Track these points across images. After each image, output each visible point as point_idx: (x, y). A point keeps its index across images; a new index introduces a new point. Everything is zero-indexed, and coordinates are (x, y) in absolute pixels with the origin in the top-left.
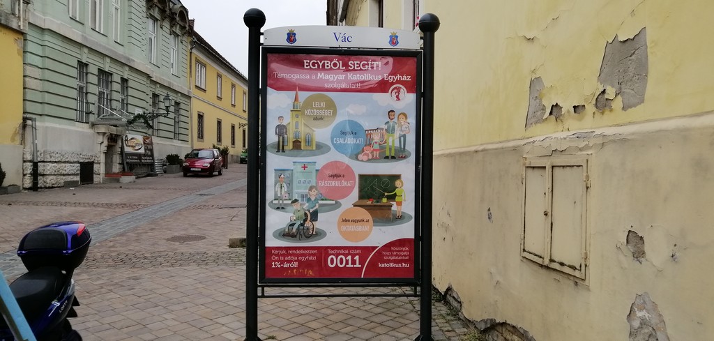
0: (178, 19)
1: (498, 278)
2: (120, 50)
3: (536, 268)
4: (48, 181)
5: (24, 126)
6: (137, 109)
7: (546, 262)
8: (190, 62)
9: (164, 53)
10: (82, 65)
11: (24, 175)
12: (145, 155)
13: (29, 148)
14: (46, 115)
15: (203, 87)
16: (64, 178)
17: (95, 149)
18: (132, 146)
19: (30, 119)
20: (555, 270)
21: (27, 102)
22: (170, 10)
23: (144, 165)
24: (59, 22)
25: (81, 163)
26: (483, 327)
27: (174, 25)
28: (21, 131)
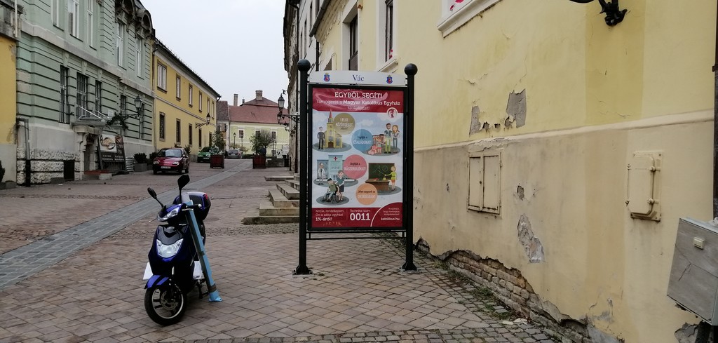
0: (142, 23)
1: (454, 225)
2: (93, 53)
3: (476, 214)
4: (38, 177)
5: (17, 127)
6: (110, 110)
7: (481, 209)
8: (153, 64)
9: (130, 56)
10: (64, 69)
11: (18, 172)
12: (117, 154)
13: (22, 147)
14: (35, 117)
15: (164, 89)
16: (51, 174)
17: (76, 148)
18: (106, 146)
19: (23, 120)
20: (485, 212)
21: (20, 105)
22: (136, 14)
23: (116, 163)
24: (46, 30)
25: (64, 161)
26: (444, 257)
27: (139, 28)
28: (15, 132)
